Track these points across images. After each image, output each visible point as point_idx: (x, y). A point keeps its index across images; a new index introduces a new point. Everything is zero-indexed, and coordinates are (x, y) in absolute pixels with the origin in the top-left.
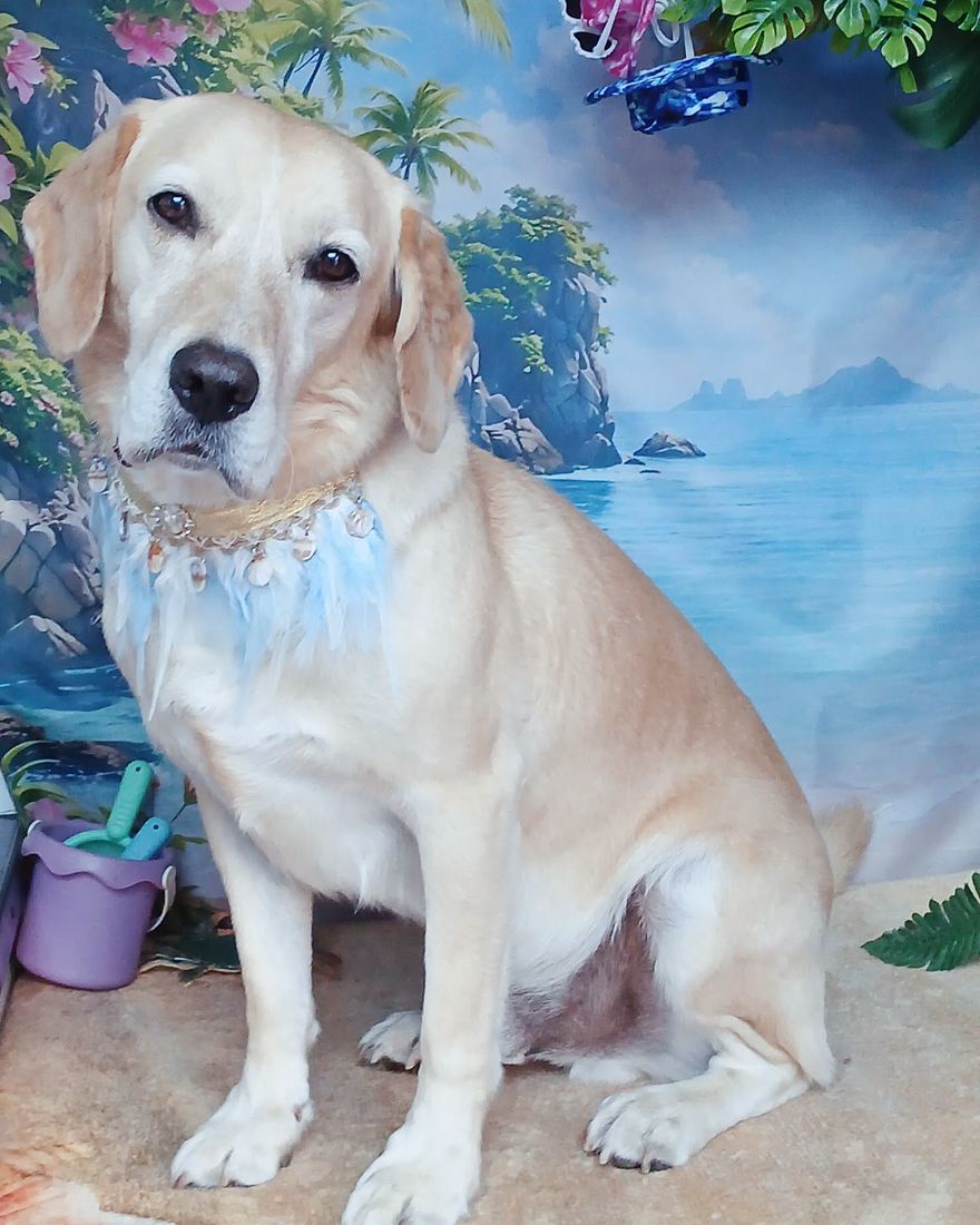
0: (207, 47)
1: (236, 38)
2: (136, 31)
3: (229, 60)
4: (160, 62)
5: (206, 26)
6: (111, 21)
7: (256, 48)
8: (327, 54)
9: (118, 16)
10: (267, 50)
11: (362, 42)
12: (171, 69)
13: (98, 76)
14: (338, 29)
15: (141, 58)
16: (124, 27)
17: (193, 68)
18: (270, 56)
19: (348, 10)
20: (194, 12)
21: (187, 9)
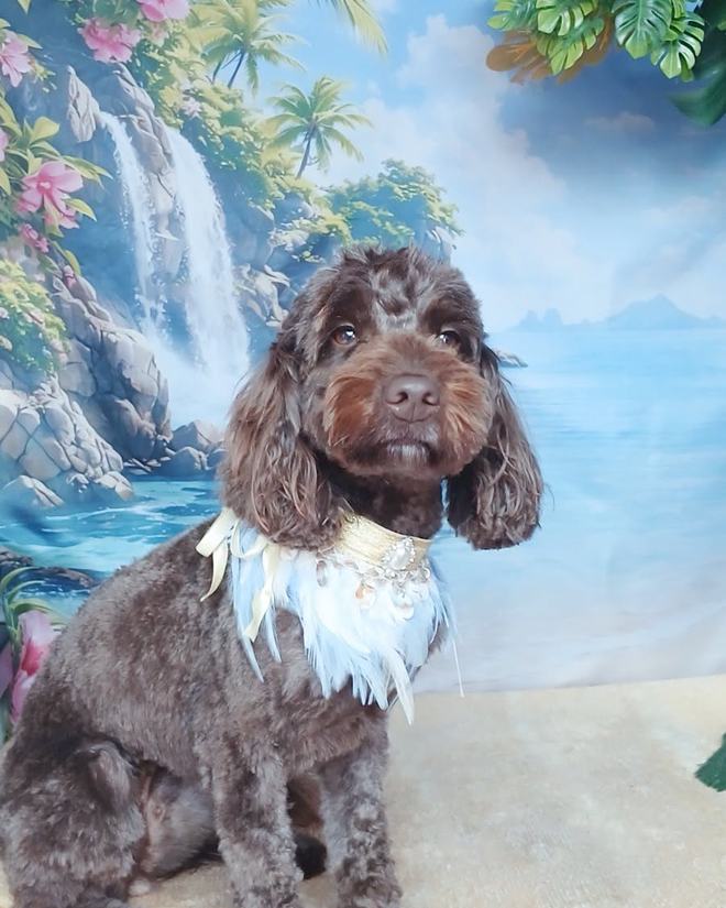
0: (155, 47)
1: (177, 40)
2: (102, 33)
3: (171, 58)
4: (119, 59)
5: (155, 30)
6: (82, 26)
7: (192, 49)
8: (246, 55)
9: (87, 22)
10: (200, 49)
11: (274, 46)
12: (128, 65)
13: (72, 70)
14: (255, 35)
15: (105, 56)
16: (92, 31)
17: (145, 64)
18: (203, 56)
19: (262, 20)
20: (145, 19)
21: (140, 17)
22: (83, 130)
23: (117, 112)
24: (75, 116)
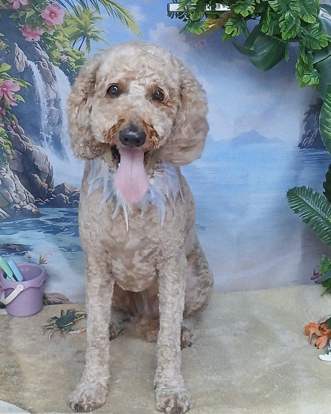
0: (50, 35)
1: (59, 33)
2: (29, 30)
3: (56, 40)
4: (35, 40)
5: (49, 29)
6: (21, 27)
7: (64, 36)
8: (86, 38)
9: (23, 26)
10: (67, 36)
11: (97, 34)
12: (39, 42)
13: (16, 45)
14: (89, 30)
15: (30, 39)
16: (24, 29)
17: (45, 42)
18: (69, 39)
19: (93, 25)
20: (46, 25)
21: (44, 24)
22: (21, 68)
23: (34, 60)
24: (17, 62)
